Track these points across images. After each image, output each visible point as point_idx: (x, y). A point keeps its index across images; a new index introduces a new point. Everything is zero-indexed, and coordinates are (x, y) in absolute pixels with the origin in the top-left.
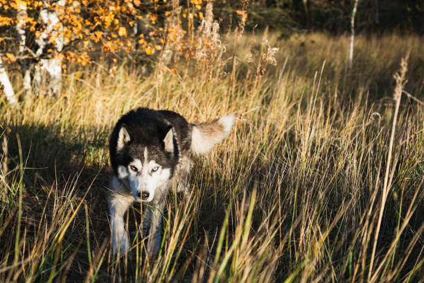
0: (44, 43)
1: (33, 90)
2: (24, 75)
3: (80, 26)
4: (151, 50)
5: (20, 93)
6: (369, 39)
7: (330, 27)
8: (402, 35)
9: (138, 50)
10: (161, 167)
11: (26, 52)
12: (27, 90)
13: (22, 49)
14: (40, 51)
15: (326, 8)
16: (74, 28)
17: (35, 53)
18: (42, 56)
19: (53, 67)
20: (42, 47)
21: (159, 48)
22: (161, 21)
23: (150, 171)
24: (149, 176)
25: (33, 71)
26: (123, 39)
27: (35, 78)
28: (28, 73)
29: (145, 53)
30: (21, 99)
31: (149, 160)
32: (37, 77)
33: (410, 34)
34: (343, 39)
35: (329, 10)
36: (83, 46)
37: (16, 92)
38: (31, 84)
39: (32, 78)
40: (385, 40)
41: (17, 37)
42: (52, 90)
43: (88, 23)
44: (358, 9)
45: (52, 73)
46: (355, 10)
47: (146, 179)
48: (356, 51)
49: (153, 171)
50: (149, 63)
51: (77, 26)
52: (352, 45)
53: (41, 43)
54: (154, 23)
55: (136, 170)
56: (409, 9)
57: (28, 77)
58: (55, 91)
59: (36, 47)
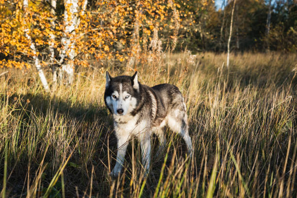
0: (64, 56)
1: (58, 82)
2: (53, 74)
3: (82, 45)
4: (123, 59)
5: (50, 83)
6: (236, 55)
7: (215, 50)
8: (253, 53)
9: (117, 60)
10: (131, 96)
11: (54, 61)
12: (54, 82)
13: (52, 59)
14: (61, 61)
15: (212, 40)
16: (79, 47)
17: (59, 61)
18: (63, 63)
19: (69, 69)
20: (63, 58)
21: (127, 58)
22: (128, 44)
23: (124, 98)
24: (124, 101)
25: (58, 71)
26: (107, 52)
27: (59, 75)
28: (55, 72)
29: (119, 61)
30: (51, 86)
31: (123, 91)
32: (60, 75)
33: (257, 53)
34: (223, 55)
35: (214, 41)
36: (85, 57)
37: (48, 83)
38: (57, 78)
39: (57, 75)
40: (245, 55)
41: (49, 52)
42: (68, 82)
43: (87, 44)
44: (231, 39)
45: (68, 72)
46: (229, 40)
47: (122, 102)
48: (230, 61)
49: (126, 98)
50: (122, 68)
51: (81, 45)
52: (228, 58)
53: (62, 56)
54: (124, 44)
55: (115, 97)
56: (256, 40)
57: (55, 75)
58: (69, 83)
59: (59, 58)
